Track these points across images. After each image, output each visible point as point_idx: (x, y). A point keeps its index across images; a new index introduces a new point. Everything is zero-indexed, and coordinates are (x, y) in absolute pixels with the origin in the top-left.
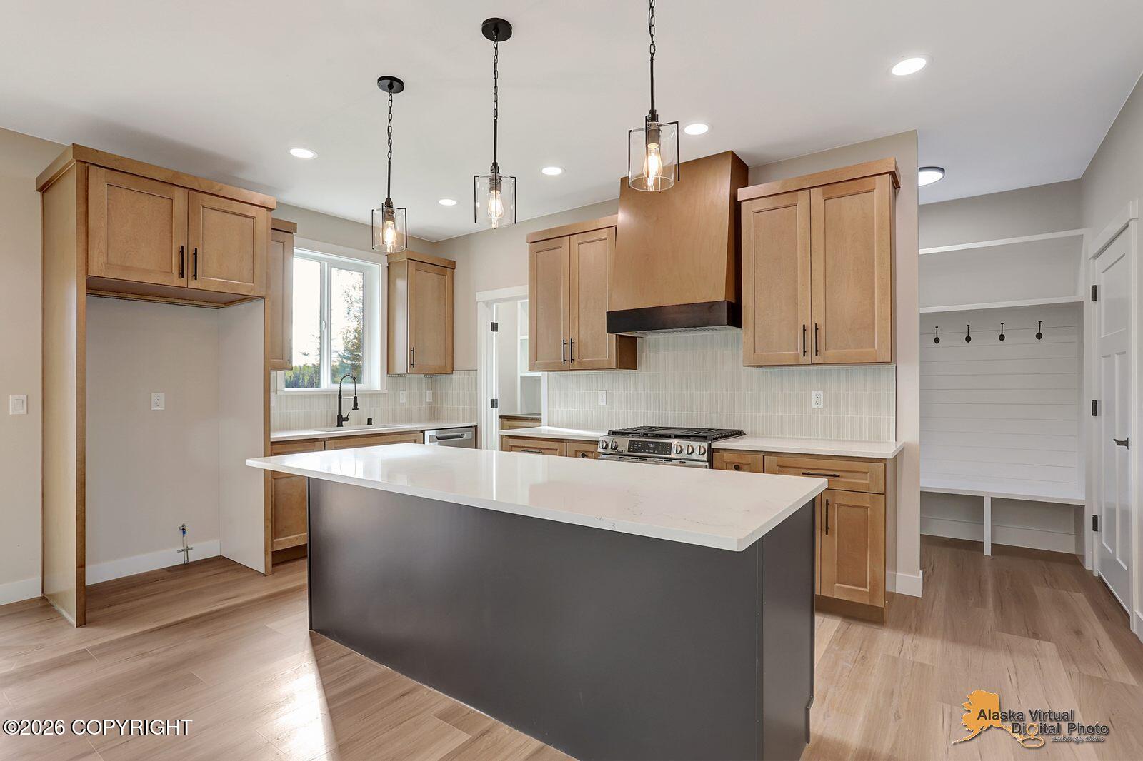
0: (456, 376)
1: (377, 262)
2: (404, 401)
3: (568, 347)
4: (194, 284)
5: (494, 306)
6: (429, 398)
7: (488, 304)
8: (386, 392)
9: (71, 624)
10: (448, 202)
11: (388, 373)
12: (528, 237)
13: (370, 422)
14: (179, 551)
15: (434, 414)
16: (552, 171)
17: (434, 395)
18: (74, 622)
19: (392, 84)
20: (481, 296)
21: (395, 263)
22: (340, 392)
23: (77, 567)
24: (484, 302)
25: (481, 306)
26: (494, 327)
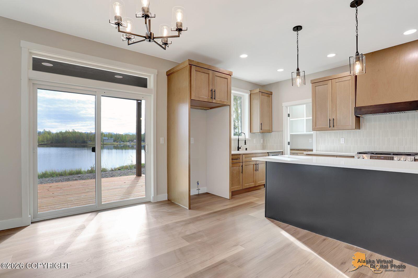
0: (273, 134)
1: (247, 93)
2: (255, 142)
3: (331, 122)
4: (214, 101)
5: (289, 108)
6: (262, 142)
7: (287, 107)
8: (250, 139)
9: (187, 209)
10: (281, 70)
11: (250, 132)
12: (311, 81)
13: (246, 149)
14: (197, 190)
15: (264, 148)
16: (331, 55)
17: (264, 141)
18: (188, 208)
19: (298, 28)
20: (284, 104)
21: (253, 93)
22: (239, 138)
23: (189, 191)
24: (286, 106)
25: (284, 108)
26: (289, 115)
